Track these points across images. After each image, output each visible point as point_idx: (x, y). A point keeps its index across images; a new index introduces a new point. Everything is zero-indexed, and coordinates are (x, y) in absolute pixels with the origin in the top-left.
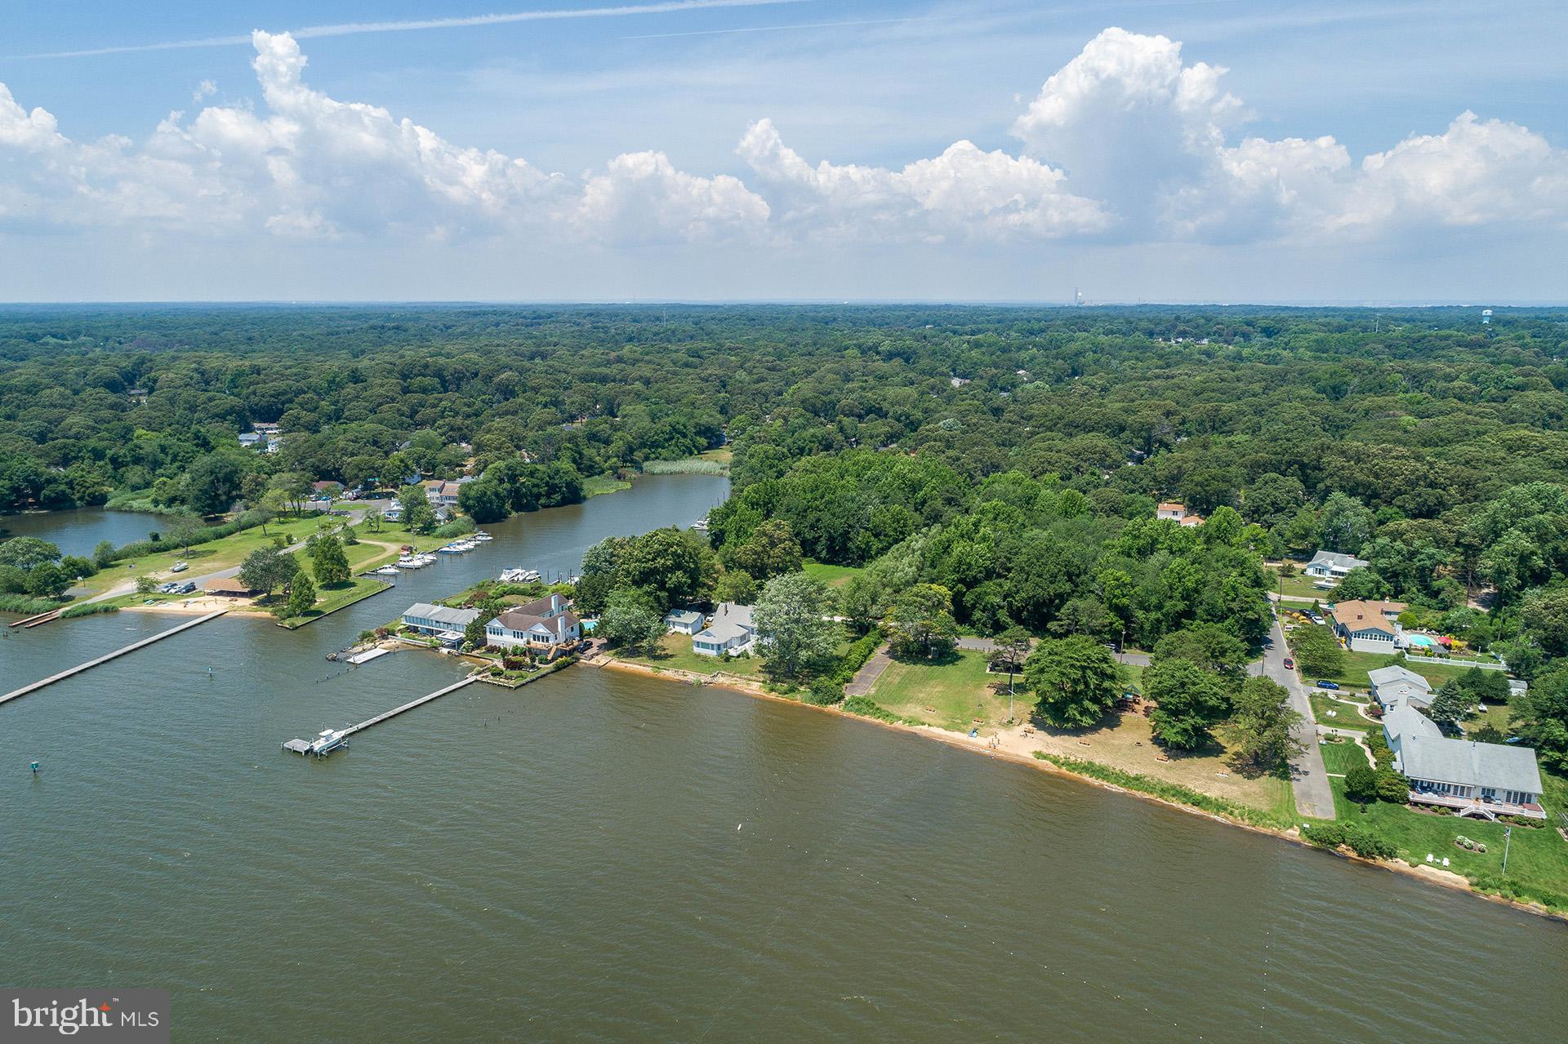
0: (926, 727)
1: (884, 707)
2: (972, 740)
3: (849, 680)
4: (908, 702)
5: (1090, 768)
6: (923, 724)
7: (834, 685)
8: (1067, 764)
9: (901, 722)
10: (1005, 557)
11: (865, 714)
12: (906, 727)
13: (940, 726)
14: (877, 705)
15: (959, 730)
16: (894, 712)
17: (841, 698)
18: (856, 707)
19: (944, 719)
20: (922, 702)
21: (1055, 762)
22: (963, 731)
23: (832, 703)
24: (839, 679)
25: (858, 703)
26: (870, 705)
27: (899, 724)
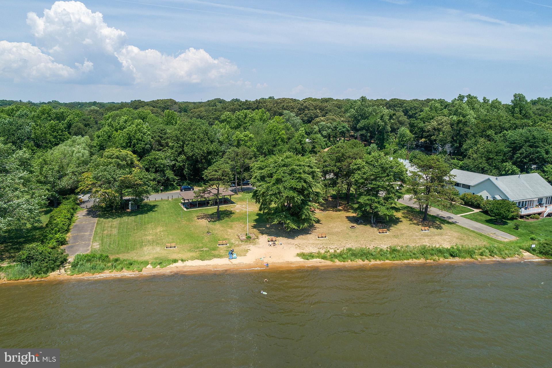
0: (180, 264)
1: (121, 257)
2: (234, 261)
3: (63, 243)
4: (141, 246)
5: (354, 254)
6: (175, 261)
7: (50, 250)
8: (335, 256)
9: (149, 266)
10: (159, 136)
11: (103, 269)
12: (158, 270)
13: (193, 258)
14: (112, 257)
15: (215, 256)
16: (135, 258)
17: (64, 261)
18: (88, 265)
19: (190, 251)
20: (154, 242)
21: (324, 258)
22: (220, 256)
23: (53, 270)
24: (53, 243)
25: (88, 261)
26: (104, 259)
27: (149, 270)
